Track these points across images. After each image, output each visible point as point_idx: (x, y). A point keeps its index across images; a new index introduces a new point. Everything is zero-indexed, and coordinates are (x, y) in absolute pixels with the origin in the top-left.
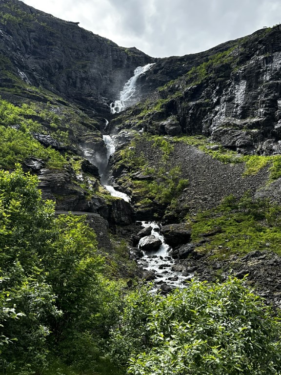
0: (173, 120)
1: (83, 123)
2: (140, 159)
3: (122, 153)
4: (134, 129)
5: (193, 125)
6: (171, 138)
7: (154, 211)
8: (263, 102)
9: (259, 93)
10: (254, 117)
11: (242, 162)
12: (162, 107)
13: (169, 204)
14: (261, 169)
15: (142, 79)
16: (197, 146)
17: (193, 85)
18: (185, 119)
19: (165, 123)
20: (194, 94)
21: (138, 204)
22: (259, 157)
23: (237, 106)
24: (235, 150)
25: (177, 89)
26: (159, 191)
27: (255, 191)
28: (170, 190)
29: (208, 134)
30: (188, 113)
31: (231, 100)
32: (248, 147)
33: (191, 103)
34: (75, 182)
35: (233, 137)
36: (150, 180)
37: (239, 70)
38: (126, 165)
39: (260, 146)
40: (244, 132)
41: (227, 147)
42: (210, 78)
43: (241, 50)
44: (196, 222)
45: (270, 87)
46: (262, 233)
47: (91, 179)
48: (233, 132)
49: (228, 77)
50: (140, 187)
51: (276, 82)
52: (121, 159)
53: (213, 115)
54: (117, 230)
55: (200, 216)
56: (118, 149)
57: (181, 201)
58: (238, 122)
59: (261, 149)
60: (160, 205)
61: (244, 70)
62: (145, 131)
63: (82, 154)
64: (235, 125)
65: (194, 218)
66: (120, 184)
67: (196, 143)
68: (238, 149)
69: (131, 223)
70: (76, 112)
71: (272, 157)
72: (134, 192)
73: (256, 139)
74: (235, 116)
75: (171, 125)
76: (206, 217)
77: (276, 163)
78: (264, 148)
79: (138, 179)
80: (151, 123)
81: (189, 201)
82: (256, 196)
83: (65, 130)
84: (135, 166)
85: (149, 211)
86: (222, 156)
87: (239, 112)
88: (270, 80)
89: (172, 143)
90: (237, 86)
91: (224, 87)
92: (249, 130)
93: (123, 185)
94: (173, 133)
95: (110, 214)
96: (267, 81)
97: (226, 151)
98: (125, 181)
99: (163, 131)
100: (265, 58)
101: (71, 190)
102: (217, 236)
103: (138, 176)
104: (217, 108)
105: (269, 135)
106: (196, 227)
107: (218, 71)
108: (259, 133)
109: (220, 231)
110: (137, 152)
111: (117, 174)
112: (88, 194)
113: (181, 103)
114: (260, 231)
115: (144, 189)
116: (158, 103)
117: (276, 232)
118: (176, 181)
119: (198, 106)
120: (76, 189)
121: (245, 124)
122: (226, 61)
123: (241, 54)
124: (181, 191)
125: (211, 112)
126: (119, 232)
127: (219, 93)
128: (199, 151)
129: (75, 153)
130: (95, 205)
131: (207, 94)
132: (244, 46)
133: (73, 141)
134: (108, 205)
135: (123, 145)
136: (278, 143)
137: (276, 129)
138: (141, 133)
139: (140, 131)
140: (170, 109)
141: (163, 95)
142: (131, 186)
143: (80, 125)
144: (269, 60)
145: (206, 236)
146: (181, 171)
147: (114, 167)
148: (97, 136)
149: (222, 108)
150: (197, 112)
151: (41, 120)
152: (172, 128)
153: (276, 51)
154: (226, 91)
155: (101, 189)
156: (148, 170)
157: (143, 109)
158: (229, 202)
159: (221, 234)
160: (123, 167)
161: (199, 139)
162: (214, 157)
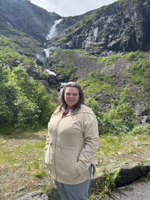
0: (71, 43)
1: (35, 44)
2: (59, 59)
3: (52, 56)
4: (56, 46)
5: (79, 45)
6: (70, 50)
7: (65, 79)
8: (104, 36)
9: (103, 32)
10: (101, 42)
11: (96, 60)
12: (66, 37)
13: (71, 76)
14: (103, 62)
15: (58, 26)
16: (80, 53)
17: (78, 29)
18: (75, 42)
19: (68, 44)
20: (79, 32)
21: (59, 76)
22: (103, 57)
23: (95, 37)
24: (94, 55)
25: (72, 30)
26: (67, 71)
27: (101, 70)
28: (71, 71)
29: (84, 49)
30: (77, 40)
31: (92, 35)
32: (99, 53)
33: (78, 36)
34: (35, 68)
35: (93, 50)
36: (63, 67)
37: (95, 23)
38: (54, 61)
39: (103, 53)
40: (97, 48)
41: (91, 54)
42: (85, 26)
43: (96, 14)
44: (80, 82)
45: (107, 30)
46: (103, 85)
47: (41, 67)
48: (93, 48)
49: (91, 26)
50: (59, 70)
51: (109, 28)
52: (52, 59)
53: (86, 41)
54: (52, 86)
55: (82, 80)
56: (50, 55)
57: (75, 75)
58: (95, 44)
59: (103, 54)
60: (67, 76)
61: (97, 23)
62: (60, 47)
63: (36, 57)
64: (94, 45)
65: (80, 81)
66: (52, 69)
67: (80, 52)
68: (95, 54)
69: (57, 84)
70: (32, 40)
71: (107, 57)
72: (57, 72)
73: (101, 50)
74: (94, 41)
75: (70, 45)
76: (84, 80)
77: (108, 60)
78: (104, 54)
79: (59, 67)
80: (62, 44)
81: (78, 75)
82: (101, 72)
83: (28, 47)
84: (57, 61)
85: (63, 79)
86: (90, 57)
87: (95, 40)
88: (107, 27)
89: (71, 52)
90: (94, 29)
91: (90, 30)
92: (99, 47)
93: (53, 69)
94: (71, 48)
95: (49, 80)
96: (106, 28)
97: (91, 55)
98: (54, 67)
99: (67, 47)
100: (105, 18)
101: (33, 71)
102: (88, 87)
103: (59, 66)
104: (87, 38)
105: (106, 49)
106: (81, 84)
107: (87, 23)
108: (102, 48)
109: (89, 85)
110: (57, 56)
111: (51, 65)
112: (40, 73)
113: (74, 36)
114: (102, 84)
115: (61, 71)
116: (65, 36)
117: (107, 84)
118: (73, 67)
119: (80, 37)
120: (35, 71)
121: (98, 44)
122: (90, 19)
123: (96, 16)
124: (75, 71)
125: (85, 40)
126: (53, 87)
127: (88, 32)
128: (81, 55)
129: (33, 56)
130: (43, 77)
131: (83, 32)
132: (97, 13)
133: (32, 52)
134: (48, 77)
135: (52, 53)
136: (109, 52)
137: (109, 47)
138: (59, 48)
139: (58, 47)
140: (70, 38)
141: (67, 32)
142: (56, 70)
143: (34, 45)
144: (106, 19)
145: (84, 87)
146: (74, 63)
147: (49, 62)
148: (42, 49)
149: (89, 38)
150: (80, 39)
151: (18, 43)
152: (71, 46)
153: (109, 16)
154: (91, 31)
155: (45, 71)
156: (62, 63)
157: (59, 38)
158: (92, 74)
159: (89, 86)
160: (52, 62)
161: (81, 50)
162: (86, 57)
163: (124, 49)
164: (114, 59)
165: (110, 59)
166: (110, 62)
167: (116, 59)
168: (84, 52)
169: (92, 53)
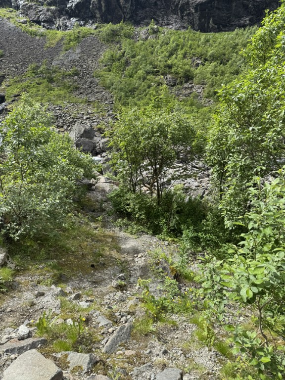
11: (45, 36)
14: (58, 42)
16: (9, 18)
22: (58, 32)
24: (40, 25)
27: (52, 60)
29: (17, 8)
32: (50, 22)
35: (37, 12)
39: (58, 22)
40: (45, 8)
41: (34, 21)
44: (9, 86)
46: (52, 92)
48: (36, 7)
55: (12, 81)
59: (59, 25)
64: (37, 1)
65: (7, 83)
67: (8, 16)
68: (42, 24)
71: (66, 32)
73: (55, 15)
77: (68, 37)
78: (61, 24)
82: (53, 64)
86: (30, 29)
92: (49, 7)
97: (33, 25)
105: (64, 13)
106: (9, 90)
108: (56, 10)
114: (51, 90)
117: (60, 90)
121: (45, 1)
128: (11, 24)
136: (70, 21)
137: (69, 8)
145: (16, 96)
158: (33, 69)
161: (11, 12)
162: (23, 29)
163: (98, 16)
164: (79, 37)
165: (72, 37)
166: (72, 43)
167: (83, 37)
168: (17, 16)
169: (35, 19)
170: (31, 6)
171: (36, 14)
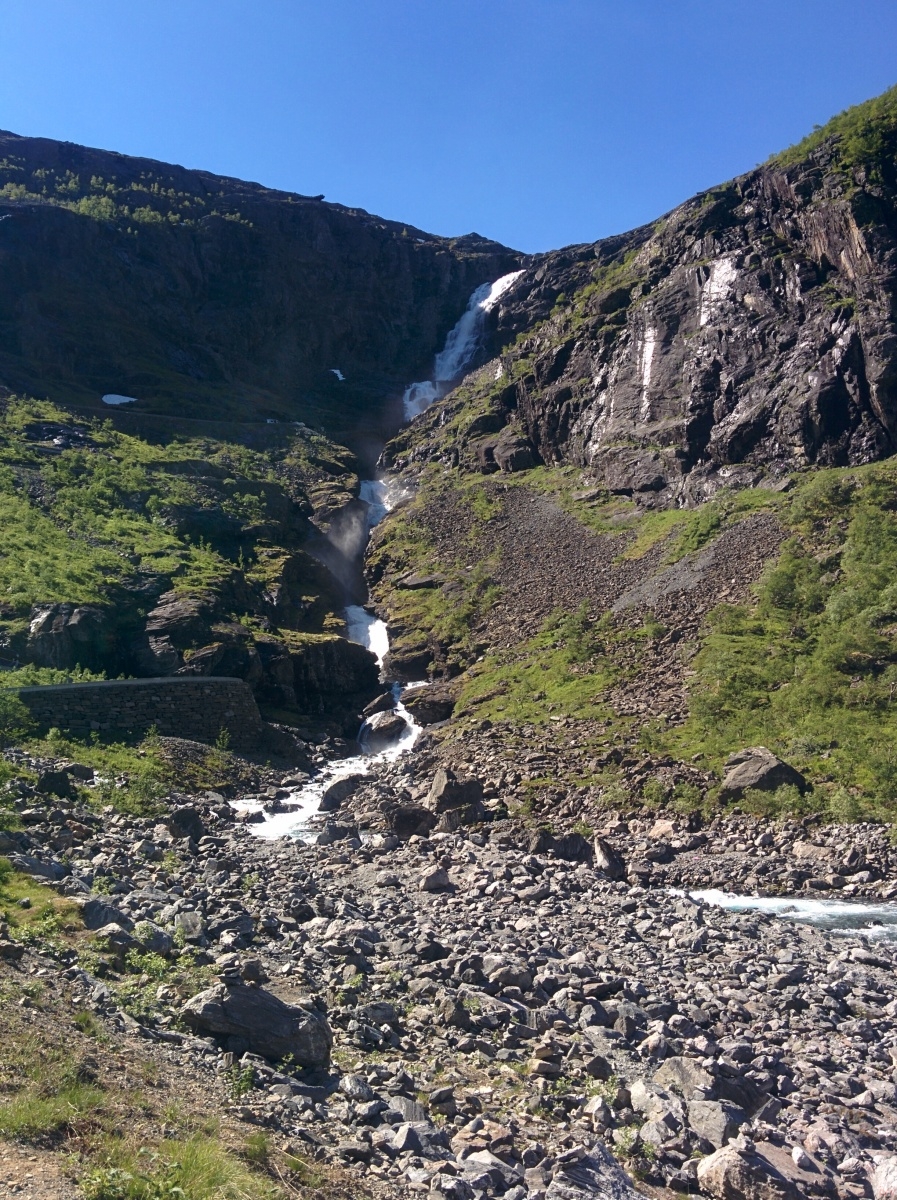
0: (514, 434)
9: (684, 358)
10: (672, 414)
12: (492, 403)
14: (657, 543)
17: (555, 346)
18: (537, 428)
19: (496, 442)
20: (557, 367)
21: (399, 645)
23: (641, 391)
24: (631, 498)
29: (583, 463)
30: (544, 413)
31: (627, 378)
32: (656, 487)
33: (550, 391)
35: (628, 467)
36: (431, 587)
39: (681, 485)
40: (650, 453)
41: (616, 491)
42: (588, 328)
43: (655, 251)
48: (627, 455)
49: (622, 322)
50: (407, 605)
55: (488, 661)
58: (641, 429)
59: (680, 493)
60: (440, 642)
61: (653, 304)
64: (633, 438)
65: (475, 667)
67: (553, 488)
68: (636, 495)
73: (672, 468)
74: (636, 416)
75: (508, 445)
78: (686, 489)
79: (404, 587)
80: (465, 446)
81: (493, 629)
82: (614, 609)
85: (419, 658)
87: (645, 405)
88: (709, 322)
89: (502, 491)
90: (639, 344)
91: (614, 349)
92: (661, 450)
94: (514, 465)
95: (297, 673)
96: (702, 328)
99: (488, 463)
100: (697, 272)
103: (405, 581)
106: (471, 687)
107: (603, 307)
108: (679, 455)
111: (376, 578)
113: (529, 390)
119: (561, 396)
121: (654, 433)
122: (623, 281)
123: (653, 263)
125: (590, 409)
127: (605, 361)
131: (582, 365)
132: (661, 240)
134: (294, 656)
136: (715, 477)
137: (714, 442)
144: (703, 276)
145: (477, 703)
148: (341, 489)
149: (609, 399)
150: (560, 410)
152: (509, 453)
153: (720, 253)
154: (619, 355)
156: (431, 564)
160: (386, 560)
161: (567, 474)
163: (798, 450)
168: (579, 484)
169: (621, 486)
170: (615, 454)
171: (625, 471)
